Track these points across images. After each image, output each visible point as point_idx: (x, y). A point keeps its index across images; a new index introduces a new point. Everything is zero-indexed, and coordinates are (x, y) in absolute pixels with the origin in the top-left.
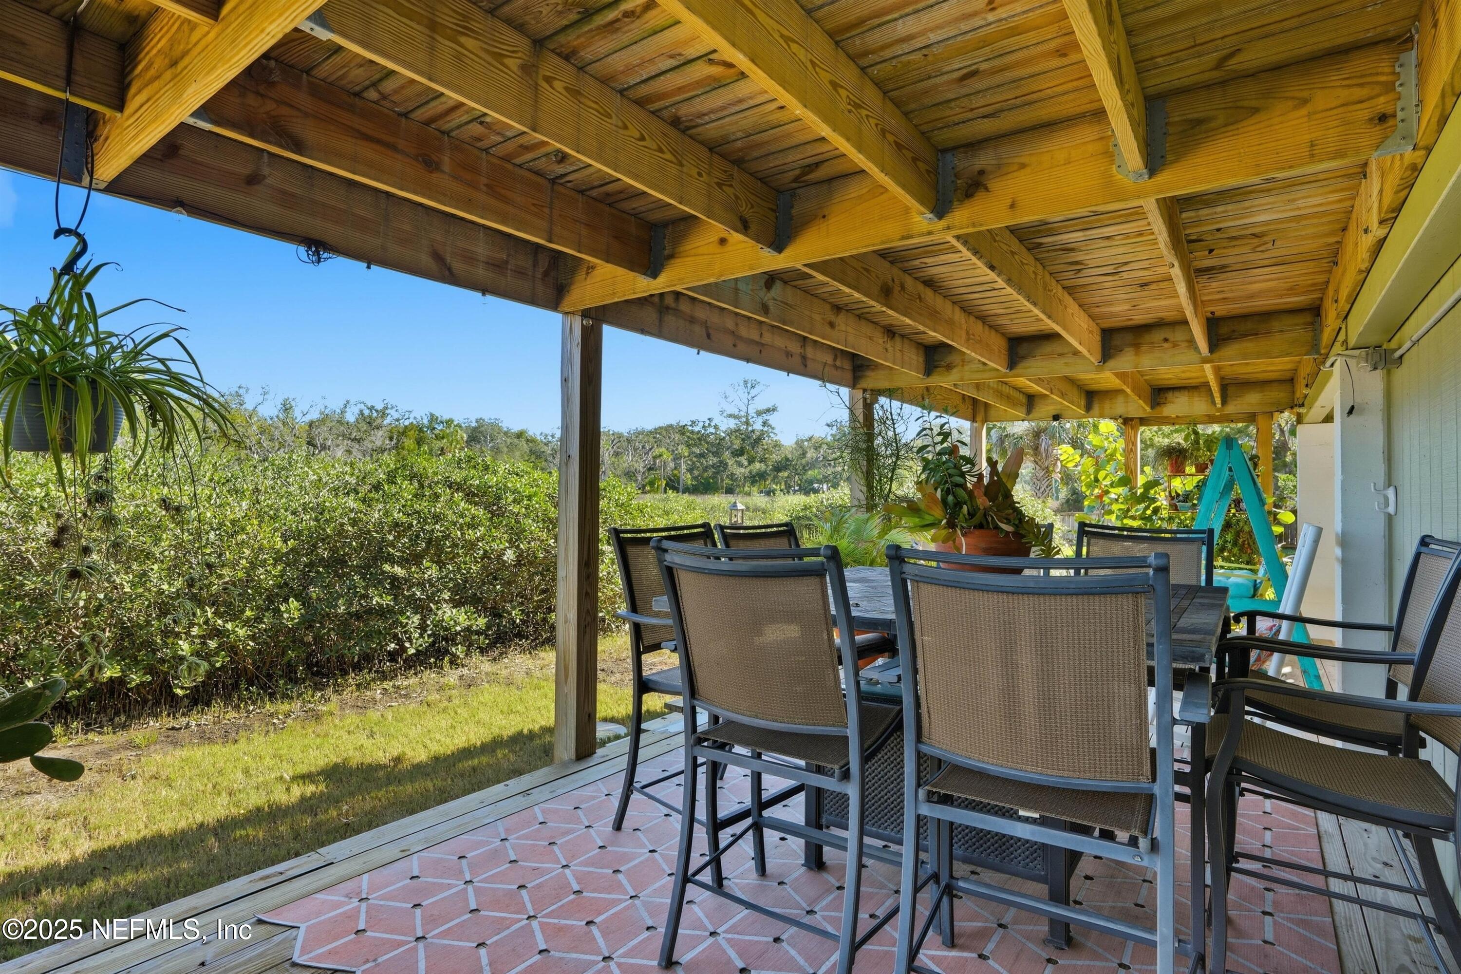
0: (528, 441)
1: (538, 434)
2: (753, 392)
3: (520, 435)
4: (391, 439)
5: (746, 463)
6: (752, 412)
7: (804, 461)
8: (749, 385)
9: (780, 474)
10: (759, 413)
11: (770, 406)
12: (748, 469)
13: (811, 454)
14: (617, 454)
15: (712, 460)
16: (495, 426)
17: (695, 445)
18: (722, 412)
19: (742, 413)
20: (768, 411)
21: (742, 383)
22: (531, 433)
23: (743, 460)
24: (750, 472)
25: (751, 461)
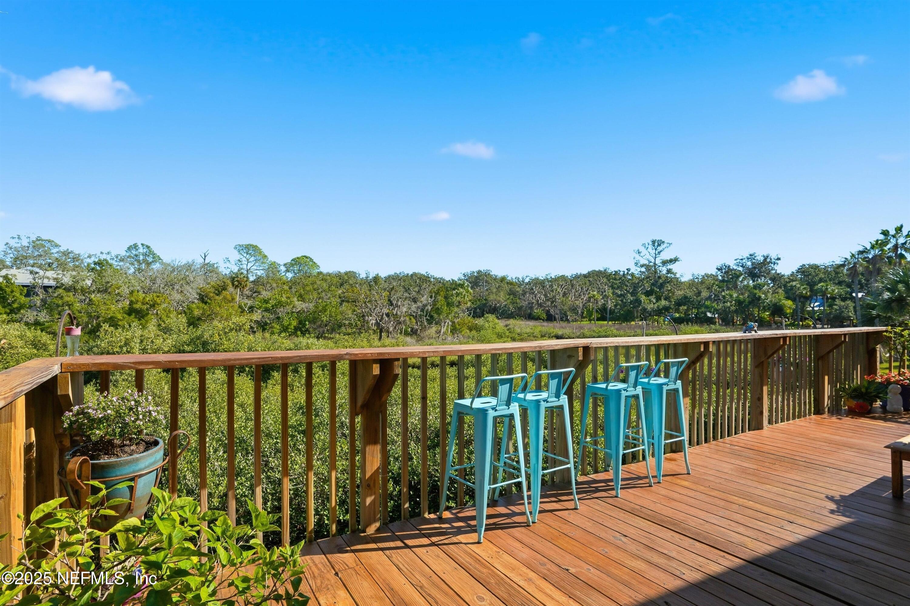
0: (508, 283)
1: (514, 278)
2: (660, 249)
3: (503, 279)
4: (431, 297)
5: (654, 301)
6: (658, 261)
7: (699, 298)
8: (656, 244)
9: (681, 308)
10: (664, 263)
11: (673, 257)
12: (656, 305)
13: (705, 294)
14: (565, 294)
15: (630, 298)
16: (487, 274)
17: (618, 287)
18: (636, 264)
19: (652, 264)
20: (672, 261)
21: (651, 243)
22: (509, 278)
23: (653, 298)
24: (658, 307)
25: (658, 299)
